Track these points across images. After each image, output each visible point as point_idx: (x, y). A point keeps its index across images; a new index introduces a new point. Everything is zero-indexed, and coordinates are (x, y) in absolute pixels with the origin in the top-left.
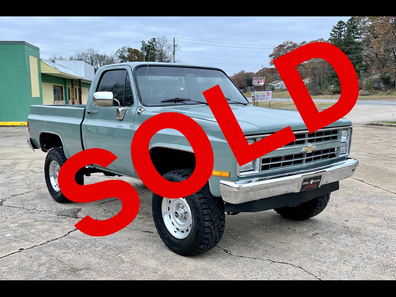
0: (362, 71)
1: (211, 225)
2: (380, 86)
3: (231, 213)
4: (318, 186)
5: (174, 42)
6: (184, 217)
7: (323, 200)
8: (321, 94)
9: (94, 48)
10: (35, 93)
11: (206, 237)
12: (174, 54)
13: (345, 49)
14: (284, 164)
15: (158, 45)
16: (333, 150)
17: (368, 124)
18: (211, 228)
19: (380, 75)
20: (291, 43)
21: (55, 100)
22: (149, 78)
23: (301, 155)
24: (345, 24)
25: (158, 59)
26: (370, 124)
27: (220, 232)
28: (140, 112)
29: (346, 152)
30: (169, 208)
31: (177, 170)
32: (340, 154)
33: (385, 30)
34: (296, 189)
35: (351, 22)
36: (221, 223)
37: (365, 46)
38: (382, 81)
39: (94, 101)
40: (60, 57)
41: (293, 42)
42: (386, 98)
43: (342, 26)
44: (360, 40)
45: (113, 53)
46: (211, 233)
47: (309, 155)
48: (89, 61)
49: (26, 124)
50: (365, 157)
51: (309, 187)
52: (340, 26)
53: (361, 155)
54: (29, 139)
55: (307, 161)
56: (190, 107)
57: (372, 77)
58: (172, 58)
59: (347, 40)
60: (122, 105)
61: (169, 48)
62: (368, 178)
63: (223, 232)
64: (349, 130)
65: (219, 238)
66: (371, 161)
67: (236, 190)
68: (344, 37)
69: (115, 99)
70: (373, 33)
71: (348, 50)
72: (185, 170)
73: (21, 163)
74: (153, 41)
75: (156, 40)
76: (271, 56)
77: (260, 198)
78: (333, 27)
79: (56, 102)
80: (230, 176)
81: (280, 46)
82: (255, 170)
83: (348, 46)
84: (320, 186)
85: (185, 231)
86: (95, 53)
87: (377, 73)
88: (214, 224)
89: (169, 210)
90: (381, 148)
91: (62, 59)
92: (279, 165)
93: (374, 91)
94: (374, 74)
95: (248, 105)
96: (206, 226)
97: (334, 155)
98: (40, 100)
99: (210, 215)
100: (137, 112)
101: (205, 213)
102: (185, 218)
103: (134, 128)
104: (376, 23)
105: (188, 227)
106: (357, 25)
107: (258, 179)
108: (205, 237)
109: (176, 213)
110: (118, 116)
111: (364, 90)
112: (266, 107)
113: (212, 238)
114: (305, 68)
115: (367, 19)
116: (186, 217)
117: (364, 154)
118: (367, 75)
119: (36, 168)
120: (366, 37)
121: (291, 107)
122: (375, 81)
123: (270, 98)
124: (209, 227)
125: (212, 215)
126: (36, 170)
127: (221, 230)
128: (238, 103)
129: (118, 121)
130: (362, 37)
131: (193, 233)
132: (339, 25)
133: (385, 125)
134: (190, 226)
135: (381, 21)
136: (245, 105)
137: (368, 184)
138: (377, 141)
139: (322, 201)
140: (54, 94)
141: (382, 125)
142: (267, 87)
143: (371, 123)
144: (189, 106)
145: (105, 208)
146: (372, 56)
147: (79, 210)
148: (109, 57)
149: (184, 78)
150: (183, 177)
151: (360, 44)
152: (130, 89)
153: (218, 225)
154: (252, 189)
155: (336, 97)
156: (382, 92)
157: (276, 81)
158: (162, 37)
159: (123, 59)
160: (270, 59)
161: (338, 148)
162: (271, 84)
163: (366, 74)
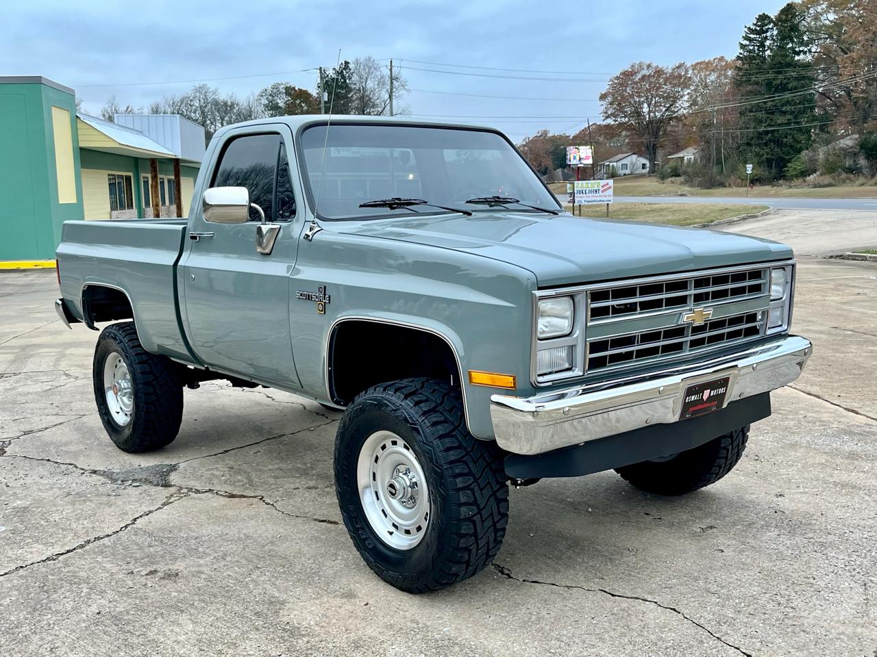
0: (815, 130)
1: (475, 515)
2: (858, 164)
3: (519, 482)
4: (722, 406)
5: (391, 70)
6: (409, 495)
7: (732, 443)
8: (722, 185)
9: (208, 86)
10: (66, 194)
11: (464, 546)
12: (390, 97)
13: (774, 80)
14: (641, 354)
15: (355, 78)
16: (752, 318)
17: (831, 257)
18: (474, 523)
19: (856, 139)
20: (649, 66)
21: (113, 208)
22: (334, 152)
23: (679, 332)
24: (771, 21)
25: (356, 109)
26: (837, 256)
27: (496, 530)
28: (310, 234)
29: (782, 322)
30: (374, 474)
31: (392, 382)
32: (769, 328)
33: (868, 31)
34: (669, 413)
35: (787, 15)
36: (498, 508)
37: (819, 71)
38: (863, 151)
39: (205, 211)
40: (128, 108)
41: (654, 65)
42: (872, 192)
43: (766, 25)
44: (809, 58)
45: (252, 97)
46: (475, 534)
47: (697, 330)
48: (197, 115)
49: (52, 263)
50: (824, 337)
51: (700, 407)
52: (762, 26)
53: (816, 332)
54: (60, 300)
55: (694, 344)
56: (428, 222)
57: (837, 142)
58: (388, 107)
59: (779, 59)
60: (270, 218)
61: (381, 83)
62: (832, 389)
63: (504, 529)
64: (789, 269)
65: (495, 547)
66: (837, 347)
67: (530, 418)
68: (771, 52)
69: (253, 205)
70: (838, 41)
71: (782, 81)
72: (411, 382)
73: (39, 354)
74: (345, 69)
75: (351, 66)
76: (603, 97)
77: (587, 438)
78: (746, 30)
79: (114, 213)
80: (514, 384)
81: (624, 73)
82: (573, 368)
83: (780, 73)
84: (725, 406)
85: (413, 530)
86: (210, 97)
87: (849, 135)
88: (483, 512)
89: (374, 479)
90: (864, 313)
91: (130, 111)
92: (628, 356)
93: (844, 175)
94: (843, 137)
95: (560, 214)
96: (462, 517)
97: (754, 331)
98: (77, 209)
99: (472, 490)
100: (303, 235)
101: (460, 485)
102: (412, 498)
103: (297, 274)
104: (846, 15)
105: (419, 520)
106: (800, 22)
107: (580, 388)
108: (461, 545)
109: (392, 486)
110: (260, 244)
111: (821, 175)
112: (599, 216)
113: (478, 546)
114: (685, 125)
115: (824, 6)
116: (416, 497)
117: (822, 328)
118: (826, 139)
119: (74, 366)
120: (822, 51)
121: (654, 216)
122: (846, 152)
123: (609, 196)
124: (470, 519)
125: (476, 489)
126: (74, 371)
127: (499, 526)
128: (537, 209)
129: (260, 257)
130: (813, 50)
131: (431, 536)
132: (760, 23)
133: (870, 257)
134: (426, 519)
135: (858, 11)
136: (555, 213)
137: (832, 403)
138: (851, 298)
139: (730, 447)
140: (111, 194)
141: (864, 259)
142: (600, 170)
143: (839, 254)
144: (424, 219)
145: (231, 463)
146: (837, 96)
147: (173, 468)
148: (242, 105)
149: (413, 151)
150: (406, 397)
151: (807, 66)
152: (288, 178)
153: (492, 514)
154: (568, 416)
155: (756, 192)
156: (861, 180)
157: (621, 156)
158: (366, 60)
159: (274, 109)
160: (602, 105)
161: (763, 313)
162: (608, 163)
163: (825, 136)
